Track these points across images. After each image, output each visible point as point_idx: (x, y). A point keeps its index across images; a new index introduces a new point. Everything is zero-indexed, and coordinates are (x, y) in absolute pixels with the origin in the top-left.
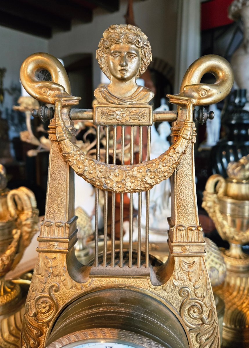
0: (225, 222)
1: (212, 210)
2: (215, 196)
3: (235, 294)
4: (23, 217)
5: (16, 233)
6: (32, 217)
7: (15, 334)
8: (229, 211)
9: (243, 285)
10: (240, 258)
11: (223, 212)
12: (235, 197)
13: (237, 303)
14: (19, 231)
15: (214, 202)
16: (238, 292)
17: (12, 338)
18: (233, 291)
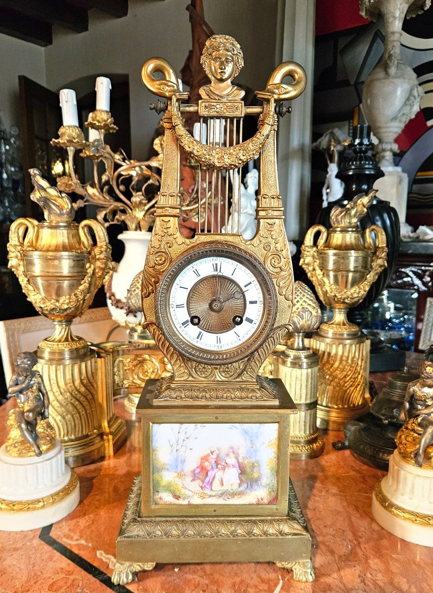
0: (325, 280)
1: (311, 268)
2: (315, 249)
3: (337, 364)
4: (97, 250)
5: (90, 267)
6: (106, 251)
7: (85, 384)
8: (331, 266)
9: (346, 354)
10: (344, 324)
11: (323, 267)
12: (338, 248)
13: (339, 376)
14: (92, 266)
15: (313, 257)
16: (341, 363)
17: (83, 389)
18: (335, 362)
